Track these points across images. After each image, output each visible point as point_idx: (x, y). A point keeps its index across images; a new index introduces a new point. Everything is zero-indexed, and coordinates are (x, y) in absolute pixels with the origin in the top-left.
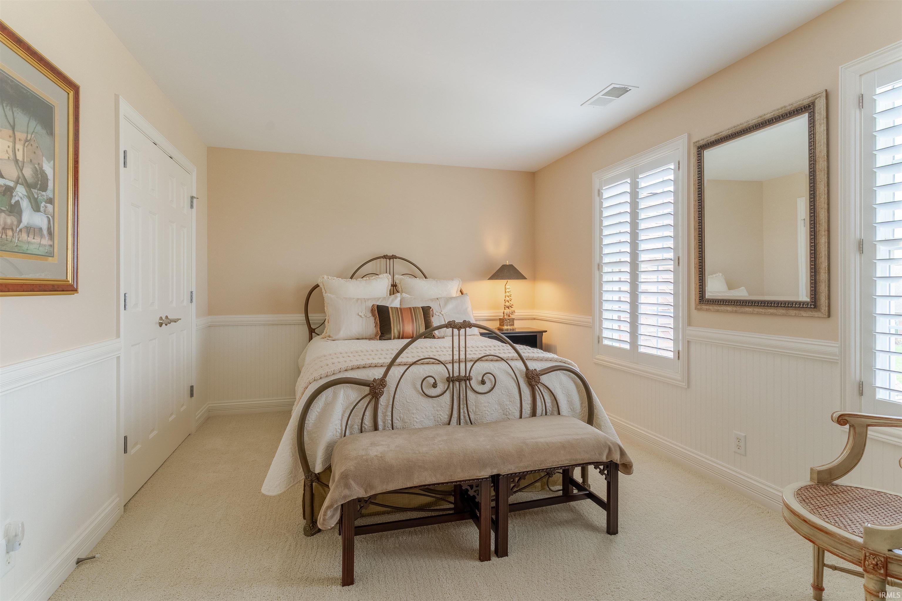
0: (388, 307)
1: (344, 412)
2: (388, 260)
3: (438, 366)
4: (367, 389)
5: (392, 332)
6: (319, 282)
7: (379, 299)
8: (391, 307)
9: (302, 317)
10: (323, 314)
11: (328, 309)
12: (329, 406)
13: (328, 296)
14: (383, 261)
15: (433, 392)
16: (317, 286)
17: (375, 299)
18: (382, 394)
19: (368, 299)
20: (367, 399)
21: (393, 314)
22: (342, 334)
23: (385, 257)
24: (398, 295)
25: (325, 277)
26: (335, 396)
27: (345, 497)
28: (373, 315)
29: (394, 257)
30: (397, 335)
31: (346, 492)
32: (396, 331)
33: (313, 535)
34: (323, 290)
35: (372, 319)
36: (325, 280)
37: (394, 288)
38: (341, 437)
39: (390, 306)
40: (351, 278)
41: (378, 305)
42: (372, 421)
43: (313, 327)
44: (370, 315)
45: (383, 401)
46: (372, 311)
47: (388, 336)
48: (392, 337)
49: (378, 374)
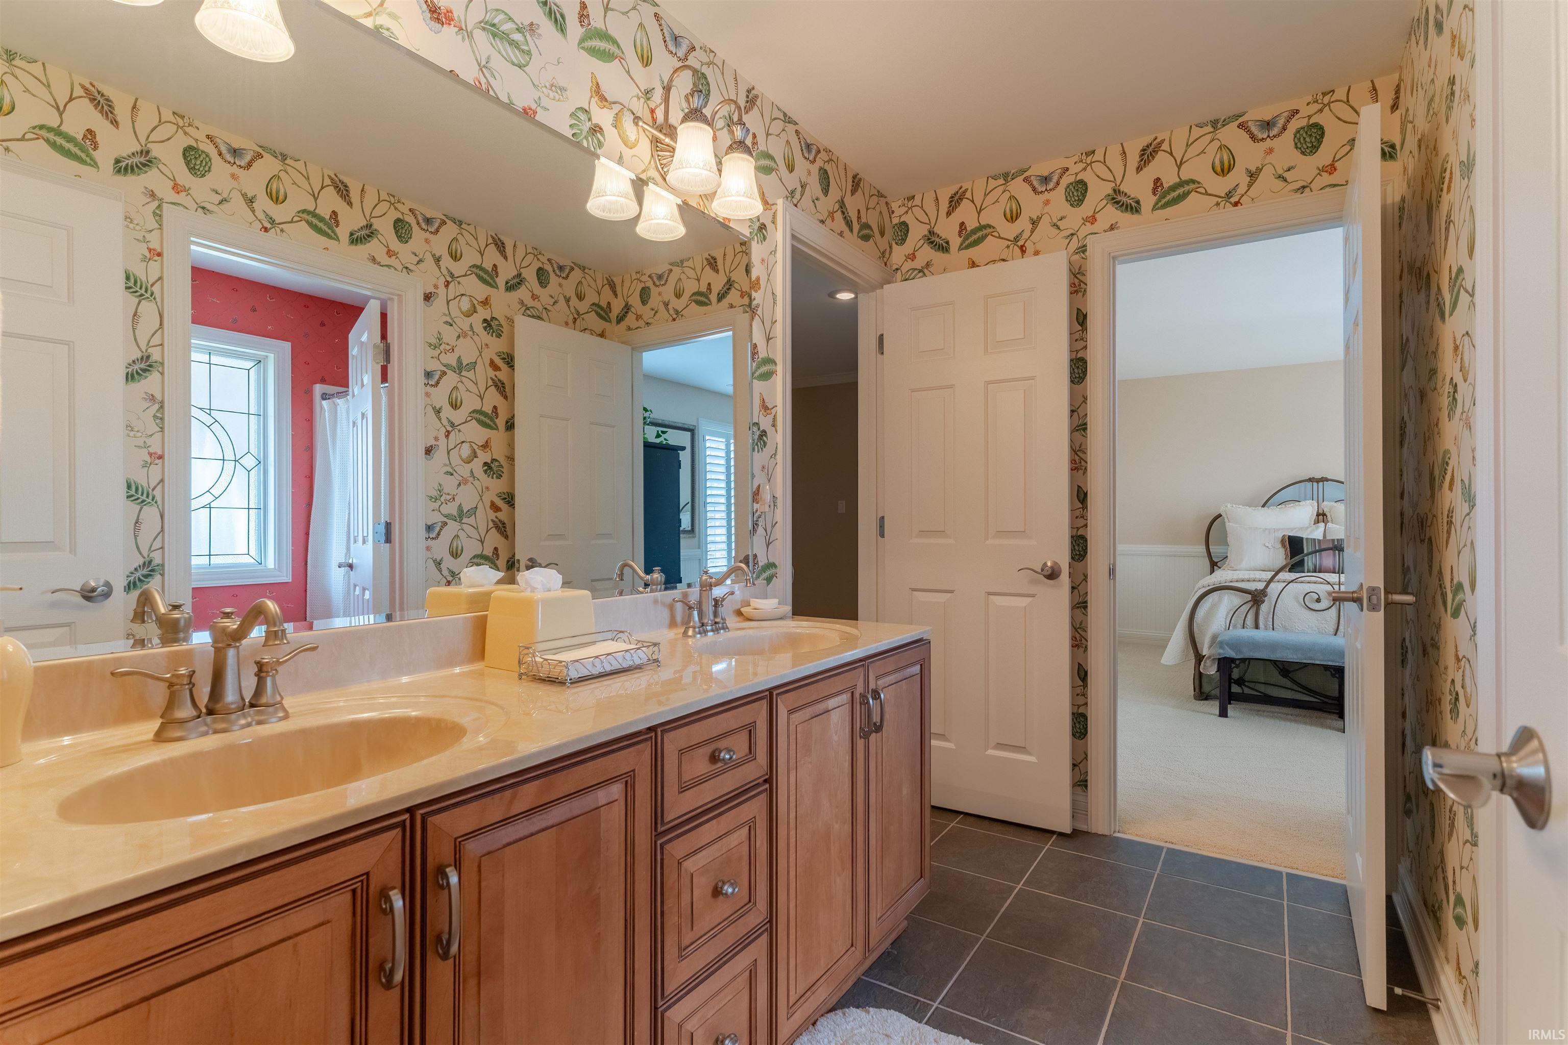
0: (1302, 539)
1: (1228, 613)
2: (1315, 484)
3: (1326, 586)
4: (1249, 597)
5: (1306, 564)
6: (1222, 511)
7: (1292, 529)
8: (1307, 539)
9: (1203, 549)
10: (1226, 547)
11: (1230, 539)
12: (1214, 607)
13: (1229, 525)
14: (1309, 484)
15: (1317, 606)
16: (1220, 516)
17: (1288, 529)
18: (1263, 602)
19: (1278, 530)
20: (1250, 605)
21: (1307, 545)
22: (1244, 565)
23: (1311, 480)
24: (1322, 525)
25: (1229, 505)
26: (1220, 599)
27: (1219, 654)
28: (1283, 545)
29: (1324, 480)
30: (1311, 567)
31: (1221, 651)
32: (1310, 564)
33: (1199, 700)
34: (1226, 520)
35: (1282, 551)
36: (1227, 509)
37: (1321, 517)
38: (1225, 629)
39: (1304, 536)
40: (1263, 506)
41: (1289, 536)
42: (1254, 623)
43: (1215, 560)
44: (1280, 546)
45: (1264, 608)
46: (1283, 542)
47: (1300, 569)
48: (1306, 570)
49: (1261, 586)
